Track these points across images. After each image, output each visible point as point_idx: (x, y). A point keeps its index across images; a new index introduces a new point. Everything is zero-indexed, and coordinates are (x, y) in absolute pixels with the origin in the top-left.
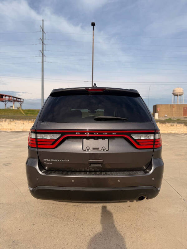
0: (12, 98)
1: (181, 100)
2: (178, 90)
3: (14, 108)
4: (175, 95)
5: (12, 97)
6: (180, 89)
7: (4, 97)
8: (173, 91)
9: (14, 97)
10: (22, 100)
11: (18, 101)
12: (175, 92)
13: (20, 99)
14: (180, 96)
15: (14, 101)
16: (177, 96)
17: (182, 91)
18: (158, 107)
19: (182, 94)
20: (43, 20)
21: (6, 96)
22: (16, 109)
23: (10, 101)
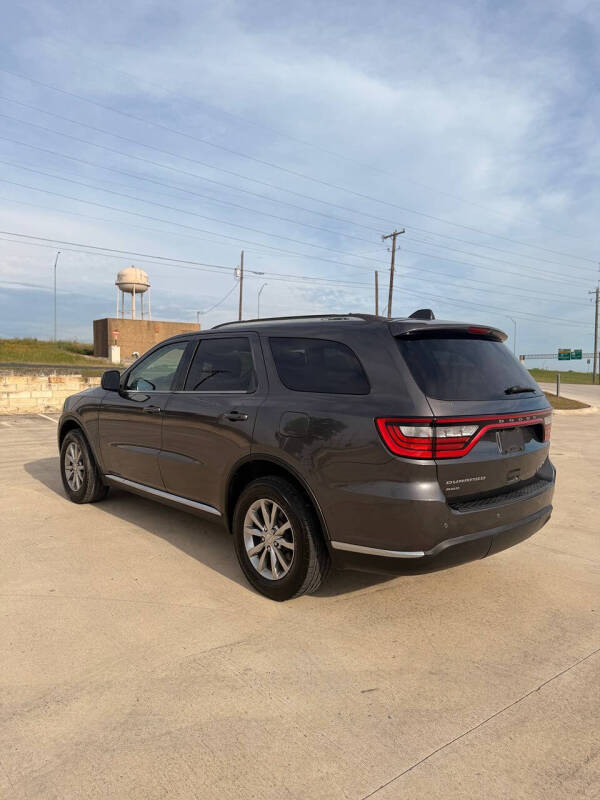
1: (141, 306)
2: (134, 276)
4: (125, 288)
6: (139, 272)
8: (120, 276)
12: (124, 280)
14: (139, 294)
16: (130, 294)
17: (144, 281)
18: (112, 326)
19: (144, 287)
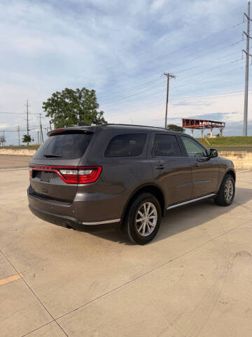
0: (210, 123)
3: (211, 137)
5: (210, 121)
7: (201, 123)
9: (212, 122)
10: (223, 125)
11: (217, 127)
13: (221, 123)
15: (213, 127)
20: (249, 4)
21: (202, 121)
22: (215, 137)
23: (207, 127)
